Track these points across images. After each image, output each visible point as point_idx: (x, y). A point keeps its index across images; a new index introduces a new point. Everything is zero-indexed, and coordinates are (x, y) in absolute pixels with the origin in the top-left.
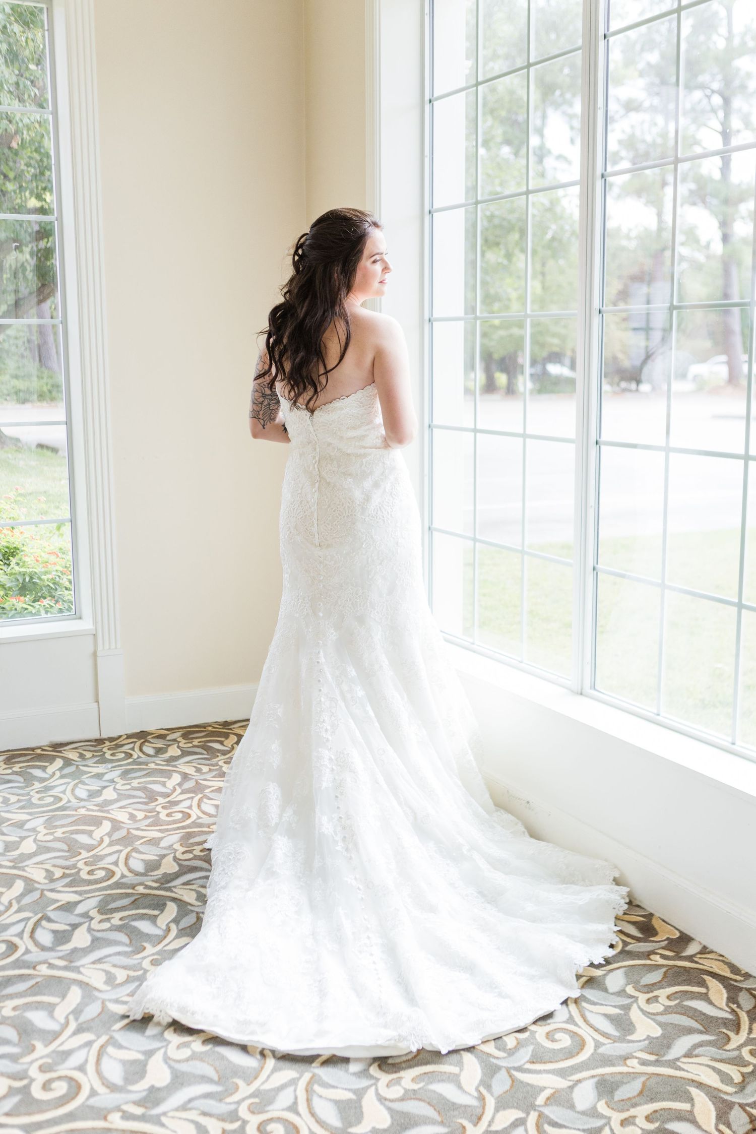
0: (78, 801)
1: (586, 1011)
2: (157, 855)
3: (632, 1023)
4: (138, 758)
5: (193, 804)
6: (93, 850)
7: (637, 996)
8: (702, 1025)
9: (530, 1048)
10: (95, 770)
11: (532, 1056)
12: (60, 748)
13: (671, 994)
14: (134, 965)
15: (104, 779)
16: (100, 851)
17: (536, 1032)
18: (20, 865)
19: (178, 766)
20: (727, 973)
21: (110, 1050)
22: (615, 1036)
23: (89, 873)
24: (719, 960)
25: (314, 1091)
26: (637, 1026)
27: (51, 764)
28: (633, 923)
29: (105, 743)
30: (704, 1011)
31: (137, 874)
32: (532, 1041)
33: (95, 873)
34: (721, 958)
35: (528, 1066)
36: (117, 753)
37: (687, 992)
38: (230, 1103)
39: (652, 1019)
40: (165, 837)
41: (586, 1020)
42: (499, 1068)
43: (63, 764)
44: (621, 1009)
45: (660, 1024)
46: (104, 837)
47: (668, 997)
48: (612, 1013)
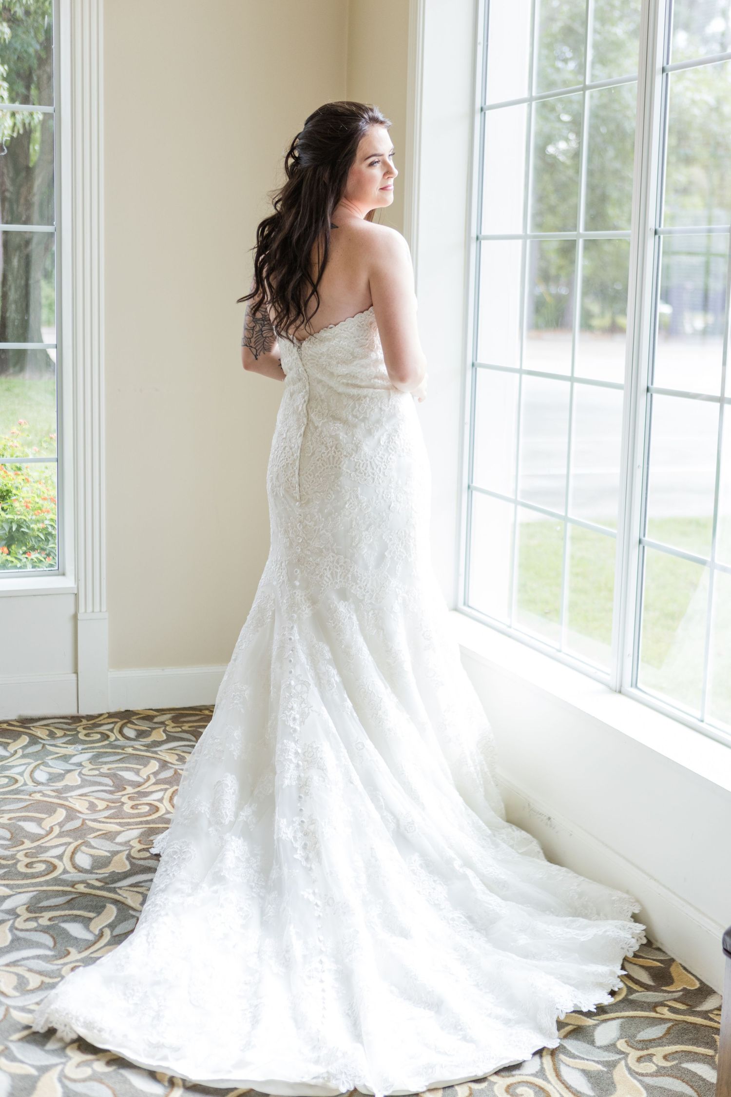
0: (35, 784)
1: (560, 1062)
2: (109, 851)
3: (613, 1083)
4: (115, 741)
5: (165, 797)
6: (39, 840)
7: (627, 1051)
8: (696, 1092)
10: (62, 751)
12: (30, 723)
13: (669, 1054)
14: (53, 971)
15: (70, 762)
16: (46, 842)
17: (495, 1083)
19: (159, 753)
21: (2, 1061)
23: (28, 866)
26: (618, 1087)
27: (15, 740)
28: (646, 968)
29: (81, 721)
30: (704, 1077)
31: (81, 870)
32: (488, 1093)
33: (34, 866)
36: (93, 733)
37: (690, 1052)
39: (639, 1081)
40: (124, 831)
41: (558, 1075)
43: (29, 742)
44: (605, 1066)
45: (647, 1087)
46: (54, 827)
47: (665, 1057)
48: (592, 1069)
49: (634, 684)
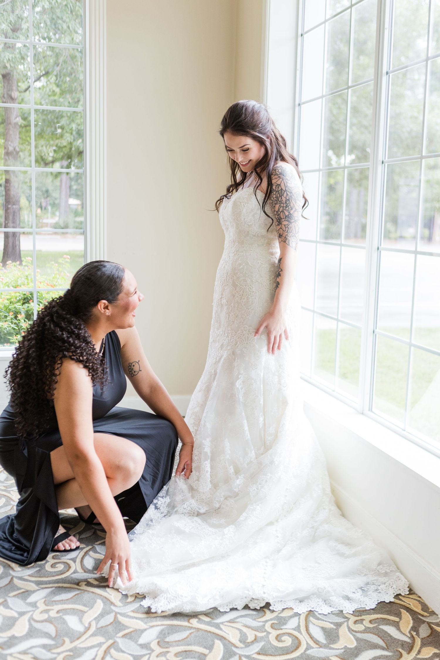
1: (310, 622)
3: (338, 636)
7: (349, 617)
8: (386, 643)
9: (262, 644)
11: (261, 649)
13: (373, 619)
17: (270, 633)
18: (9, 489)
20: (418, 609)
21: (1, 608)
22: (323, 643)
24: (417, 600)
25: (110, 653)
26: (341, 638)
30: (391, 634)
32: (265, 639)
34: (418, 599)
35: (256, 656)
37: (385, 619)
38: (54, 653)
39: (354, 636)
41: (307, 630)
42: (235, 654)
44: (335, 625)
45: (357, 639)
47: (371, 622)
48: (327, 627)
49: (370, 410)
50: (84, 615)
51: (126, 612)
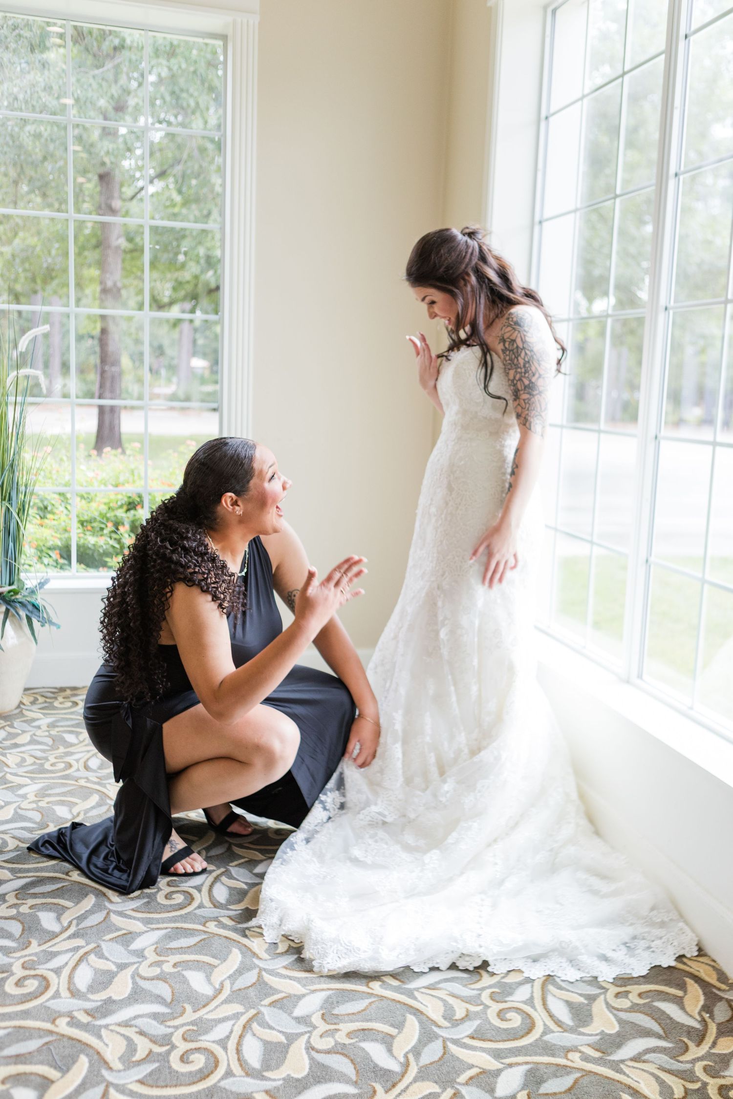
1: (548, 993)
3: (591, 1015)
7: (607, 987)
8: (663, 1029)
9: (477, 1022)
11: (475, 1031)
13: (644, 992)
17: (489, 1007)
18: (103, 782)
20: (712, 979)
21: (92, 957)
22: (568, 1025)
24: (710, 965)
25: (251, 1029)
26: (595, 1019)
30: (672, 1016)
32: (482, 1015)
34: (713, 963)
35: (468, 1041)
37: (662, 992)
38: (169, 1027)
39: (615, 1015)
41: (545, 1004)
42: (437, 1037)
44: (586, 999)
45: (620, 1021)
47: (640, 995)
48: (575, 1001)
49: (640, 676)
50: (213, 970)
51: (274, 968)
